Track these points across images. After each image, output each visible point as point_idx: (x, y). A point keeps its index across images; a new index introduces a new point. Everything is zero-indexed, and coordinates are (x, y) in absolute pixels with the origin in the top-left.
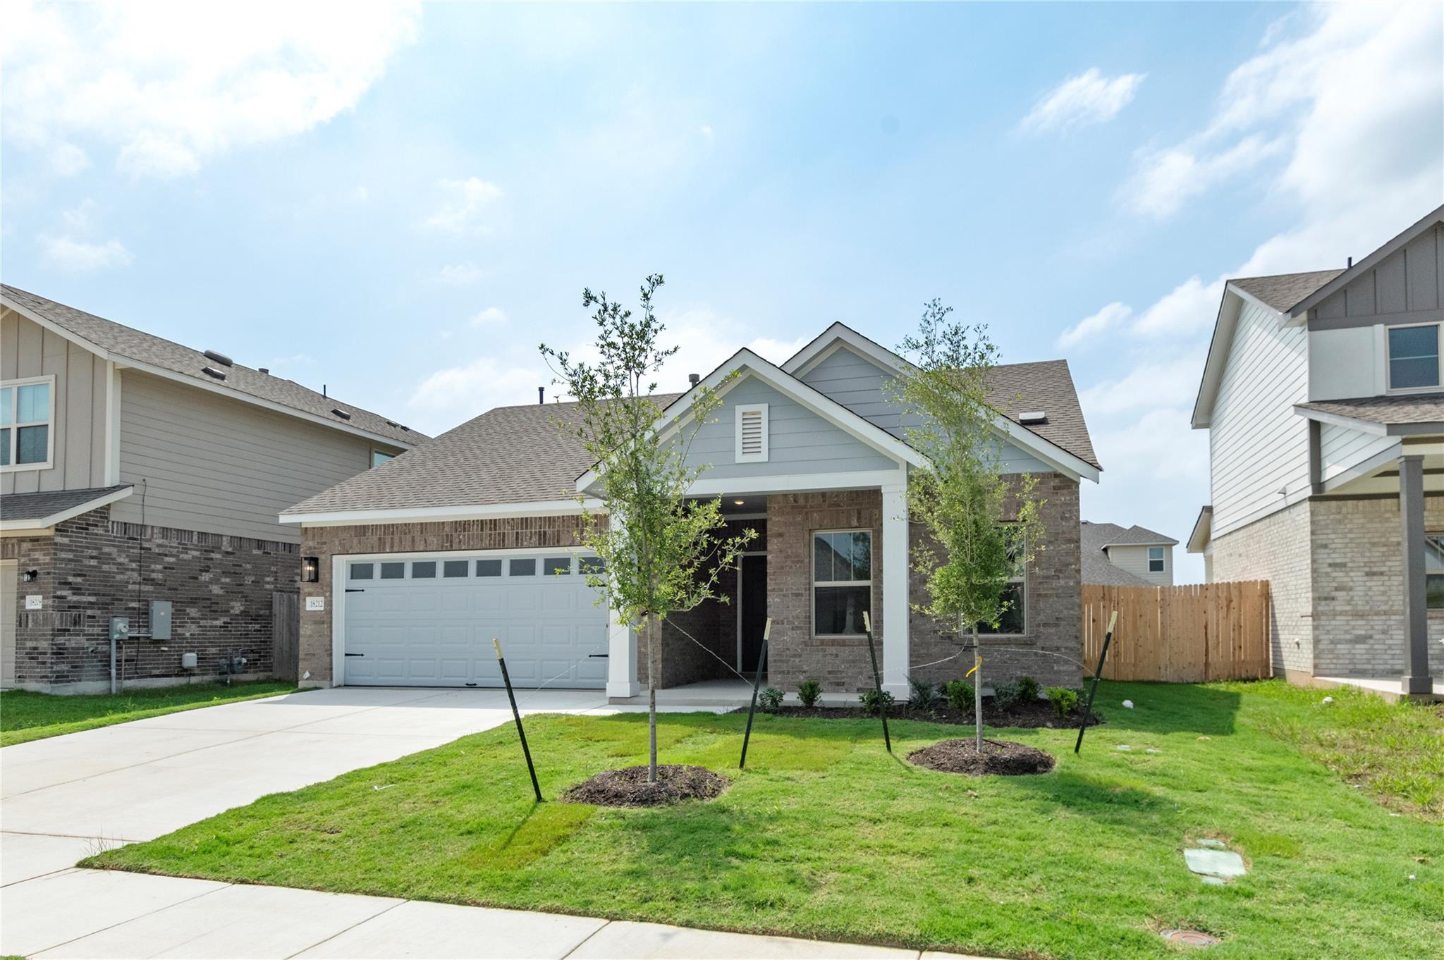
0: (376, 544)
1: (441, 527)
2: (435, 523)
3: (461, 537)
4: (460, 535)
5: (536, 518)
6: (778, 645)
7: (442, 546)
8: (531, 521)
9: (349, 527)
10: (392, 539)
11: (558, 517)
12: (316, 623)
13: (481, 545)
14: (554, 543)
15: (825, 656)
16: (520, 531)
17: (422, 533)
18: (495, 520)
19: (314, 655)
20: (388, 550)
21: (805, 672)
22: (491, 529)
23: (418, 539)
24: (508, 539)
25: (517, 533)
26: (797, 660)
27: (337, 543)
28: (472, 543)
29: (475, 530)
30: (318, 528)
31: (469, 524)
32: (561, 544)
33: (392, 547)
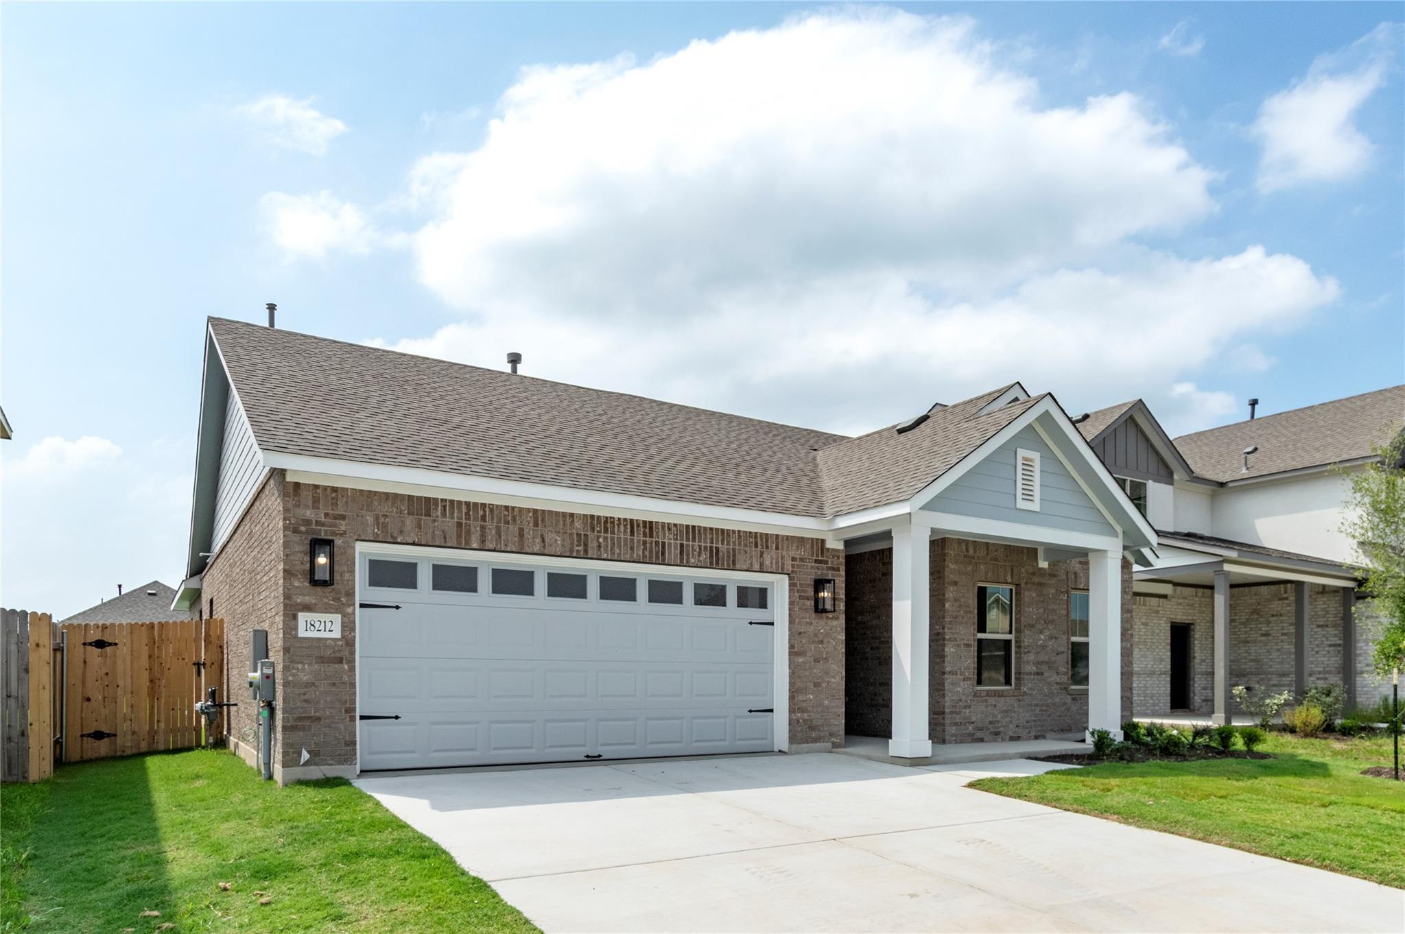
0: (452, 533)
1: (568, 521)
2: (557, 513)
3: (601, 540)
4: (598, 537)
5: (705, 528)
6: (953, 696)
7: (571, 550)
8: (699, 531)
9: (396, 496)
10: (483, 528)
11: (734, 532)
12: (322, 660)
13: (632, 556)
14: (728, 565)
15: (987, 707)
16: (685, 543)
17: (536, 525)
18: (651, 523)
19: (318, 719)
20: (475, 545)
21: (973, 723)
22: (645, 535)
23: (529, 533)
24: (670, 552)
25: (682, 545)
26: (967, 711)
27: (370, 519)
28: (617, 551)
29: (622, 534)
30: (325, 488)
31: (613, 523)
32: (737, 566)
33: (483, 541)
